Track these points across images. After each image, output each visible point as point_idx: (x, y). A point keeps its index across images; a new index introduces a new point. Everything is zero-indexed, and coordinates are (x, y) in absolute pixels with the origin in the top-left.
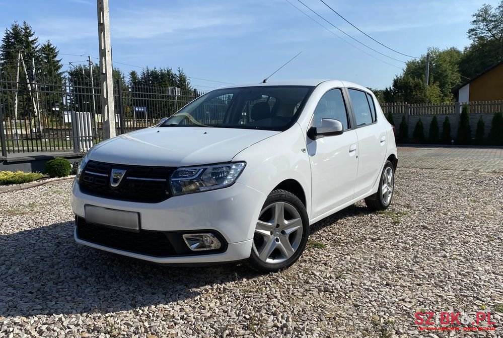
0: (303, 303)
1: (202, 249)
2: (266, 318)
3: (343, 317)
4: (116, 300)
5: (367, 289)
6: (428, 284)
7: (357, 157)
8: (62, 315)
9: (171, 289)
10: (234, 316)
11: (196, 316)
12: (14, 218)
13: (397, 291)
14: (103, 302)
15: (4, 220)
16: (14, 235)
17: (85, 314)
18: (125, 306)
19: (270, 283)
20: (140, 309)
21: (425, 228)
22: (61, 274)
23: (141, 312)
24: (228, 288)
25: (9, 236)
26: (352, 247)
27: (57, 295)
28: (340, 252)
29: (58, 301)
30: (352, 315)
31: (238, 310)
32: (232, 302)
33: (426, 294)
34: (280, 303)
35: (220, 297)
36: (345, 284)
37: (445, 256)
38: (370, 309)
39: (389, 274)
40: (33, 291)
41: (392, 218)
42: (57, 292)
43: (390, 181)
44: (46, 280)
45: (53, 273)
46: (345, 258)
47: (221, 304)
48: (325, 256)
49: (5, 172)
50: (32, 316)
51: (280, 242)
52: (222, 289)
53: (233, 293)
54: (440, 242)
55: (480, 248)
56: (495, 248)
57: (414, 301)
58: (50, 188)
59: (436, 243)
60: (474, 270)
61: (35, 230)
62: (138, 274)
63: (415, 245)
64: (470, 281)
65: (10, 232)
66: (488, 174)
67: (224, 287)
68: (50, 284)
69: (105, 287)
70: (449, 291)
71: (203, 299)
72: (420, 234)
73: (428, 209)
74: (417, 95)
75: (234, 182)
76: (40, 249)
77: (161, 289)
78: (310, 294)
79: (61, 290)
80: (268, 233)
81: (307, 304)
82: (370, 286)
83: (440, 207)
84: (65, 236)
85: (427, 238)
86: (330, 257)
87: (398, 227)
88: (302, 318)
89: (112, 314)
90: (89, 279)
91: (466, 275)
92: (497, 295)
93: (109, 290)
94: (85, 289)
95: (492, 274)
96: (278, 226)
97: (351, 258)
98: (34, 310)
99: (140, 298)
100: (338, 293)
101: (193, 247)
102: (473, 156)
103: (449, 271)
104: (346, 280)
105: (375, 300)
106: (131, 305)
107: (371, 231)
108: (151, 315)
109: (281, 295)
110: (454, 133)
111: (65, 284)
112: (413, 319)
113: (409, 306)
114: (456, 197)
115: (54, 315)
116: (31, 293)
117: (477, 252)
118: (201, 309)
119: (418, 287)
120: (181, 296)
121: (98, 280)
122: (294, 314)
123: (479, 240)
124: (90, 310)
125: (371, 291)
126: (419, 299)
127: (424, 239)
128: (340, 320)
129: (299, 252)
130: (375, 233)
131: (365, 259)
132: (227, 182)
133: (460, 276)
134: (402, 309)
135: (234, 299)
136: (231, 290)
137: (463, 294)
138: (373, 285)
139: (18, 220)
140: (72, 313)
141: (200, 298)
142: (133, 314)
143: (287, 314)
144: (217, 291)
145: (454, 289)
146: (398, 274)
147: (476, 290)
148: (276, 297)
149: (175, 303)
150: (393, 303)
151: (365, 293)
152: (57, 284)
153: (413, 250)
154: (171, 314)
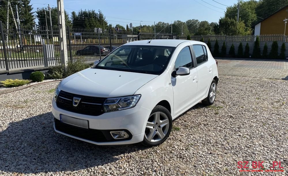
0: (169, 165)
1: (119, 139)
2: (152, 174)
3: (189, 173)
4: (77, 163)
5: (201, 156)
6: (231, 153)
7: (197, 82)
8: (52, 172)
9: (104, 156)
10: (136, 173)
11: (117, 173)
12: (18, 111)
13: (215, 157)
14: (71, 164)
15: (13, 112)
16: (20, 122)
17: (63, 172)
18: (82, 166)
19: (153, 153)
20: (90, 168)
21: (231, 117)
22: (49, 147)
23: (90, 170)
24: (132, 156)
25: (17, 123)
26: (194, 130)
27: (48, 161)
28: (188, 133)
29: (49, 164)
30: (193, 172)
31: (137, 169)
32: (134, 164)
33: (229, 159)
34: (158, 165)
35: (129, 161)
36: (190, 153)
37: (240, 136)
38: (201, 168)
39: (212, 147)
40: (36, 158)
41: (215, 111)
42: (48, 159)
43: (214, 90)
44: (41, 152)
45: (44, 147)
46: (190, 137)
47: (129, 165)
48: (180, 135)
49: (9, 80)
50: (37, 173)
51: (158, 132)
52: (129, 157)
53: (135, 159)
54: (238, 127)
55: (258, 130)
56: (265, 130)
57: (223, 163)
58: (34, 89)
59: (236, 127)
60: (254, 144)
61: (31, 119)
62: (87, 147)
63: (226, 128)
64: (251, 151)
65: (17, 120)
66: (267, 79)
67: (130, 155)
68: (43, 153)
69: (71, 155)
70: (240, 157)
71: (120, 163)
72: (228, 121)
73: (234, 104)
74: (232, 28)
75: (135, 105)
76: (35, 131)
77: (99, 156)
78: (173, 159)
79: (49, 157)
80: (152, 127)
81: (171, 165)
82: (202, 154)
83: (240, 103)
84: (46, 123)
85: (232, 124)
86: (183, 136)
87: (218, 116)
88: (169, 174)
89: (76, 171)
90: (63, 150)
91: (249, 148)
92: (263, 160)
93: (73, 157)
94: (61, 157)
95: (262, 147)
96: (157, 123)
97: (193, 137)
98: (38, 170)
99: (89, 162)
100: (186, 159)
101: (115, 138)
102: (261, 66)
103: (241, 145)
104: (191, 151)
105: (204, 163)
106: (85, 166)
107: (204, 119)
108: (95, 172)
109: (158, 160)
110: (251, 52)
111: (51, 154)
112: (222, 174)
113: (220, 166)
114: (249, 96)
115: (48, 172)
116: (35, 159)
117: (256, 133)
118: (119, 168)
119: (225, 154)
120: (109, 161)
121: (67, 151)
122: (165, 171)
123: (258, 125)
124: (65, 169)
125: (202, 157)
126: (225, 162)
127: (230, 124)
128: (187, 175)
129: (167, 135)
130: (206, 120)
131: (200, 138)
132: (132, 105)
133: (246, 148)
134: (217, 168)
135: (135, 162)
136: (134, 157)
137: (247, 159)
138: (204, 153)
139: (20, 112)
140: (57, 171)
141: (119, 162)
142: (86, 172)
143: (162, 171)
144: (127, 158)
145: (243, 156)
146: (216, 147)
147: (253, 156)
148: (156, 161)
149: (107, 165)
150: (213, 165)
151: (199, 159)
152: (47, 154)
153: (224, 131)
154: (105, 171)
